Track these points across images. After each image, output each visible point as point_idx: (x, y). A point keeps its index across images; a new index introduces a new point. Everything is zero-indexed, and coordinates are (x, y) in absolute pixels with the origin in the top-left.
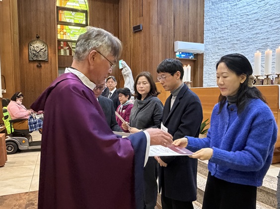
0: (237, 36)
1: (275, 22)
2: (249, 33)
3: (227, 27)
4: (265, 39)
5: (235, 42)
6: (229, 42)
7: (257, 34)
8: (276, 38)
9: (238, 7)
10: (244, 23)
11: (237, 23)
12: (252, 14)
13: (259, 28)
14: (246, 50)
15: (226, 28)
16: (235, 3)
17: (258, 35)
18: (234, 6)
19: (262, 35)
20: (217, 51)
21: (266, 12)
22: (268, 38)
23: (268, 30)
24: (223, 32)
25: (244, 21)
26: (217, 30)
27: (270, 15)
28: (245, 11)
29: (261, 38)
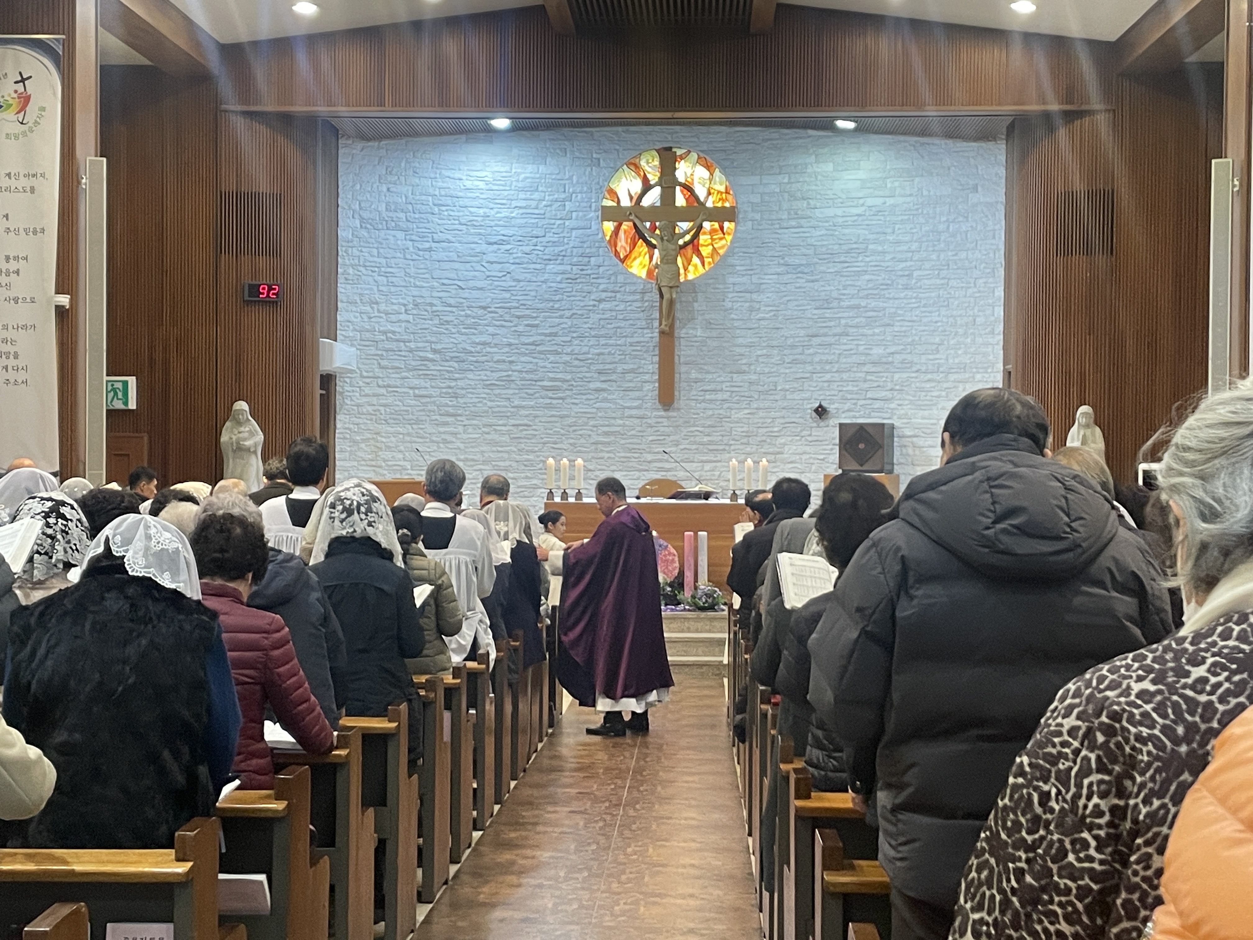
0: (434, 339)
1: (527, 325)
2: (463, 338)
3: (405, 305)
4: (504, 361)
5: (430, 356)
6: (411, 351)
7: (484, 344)
8: (531, 366)
9: (435, 257)
10: (450, 306)
11: (435, 302)
12: (473, 289)
13: (491, 330)
14: (460, 383)
15: (403, 310)
16: (427, 245)
17: (488, 349)
18: (424, 250)
19: (495, 350)
20: (378, 372)
21: (507, 295)
22: (511, 362)
23: (512, 341)
24: (394, 318)
25: (452, 301)
26: (375, 306)
27: (515, 304)
28: (453, 275)
29: (495, 359)
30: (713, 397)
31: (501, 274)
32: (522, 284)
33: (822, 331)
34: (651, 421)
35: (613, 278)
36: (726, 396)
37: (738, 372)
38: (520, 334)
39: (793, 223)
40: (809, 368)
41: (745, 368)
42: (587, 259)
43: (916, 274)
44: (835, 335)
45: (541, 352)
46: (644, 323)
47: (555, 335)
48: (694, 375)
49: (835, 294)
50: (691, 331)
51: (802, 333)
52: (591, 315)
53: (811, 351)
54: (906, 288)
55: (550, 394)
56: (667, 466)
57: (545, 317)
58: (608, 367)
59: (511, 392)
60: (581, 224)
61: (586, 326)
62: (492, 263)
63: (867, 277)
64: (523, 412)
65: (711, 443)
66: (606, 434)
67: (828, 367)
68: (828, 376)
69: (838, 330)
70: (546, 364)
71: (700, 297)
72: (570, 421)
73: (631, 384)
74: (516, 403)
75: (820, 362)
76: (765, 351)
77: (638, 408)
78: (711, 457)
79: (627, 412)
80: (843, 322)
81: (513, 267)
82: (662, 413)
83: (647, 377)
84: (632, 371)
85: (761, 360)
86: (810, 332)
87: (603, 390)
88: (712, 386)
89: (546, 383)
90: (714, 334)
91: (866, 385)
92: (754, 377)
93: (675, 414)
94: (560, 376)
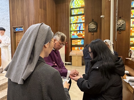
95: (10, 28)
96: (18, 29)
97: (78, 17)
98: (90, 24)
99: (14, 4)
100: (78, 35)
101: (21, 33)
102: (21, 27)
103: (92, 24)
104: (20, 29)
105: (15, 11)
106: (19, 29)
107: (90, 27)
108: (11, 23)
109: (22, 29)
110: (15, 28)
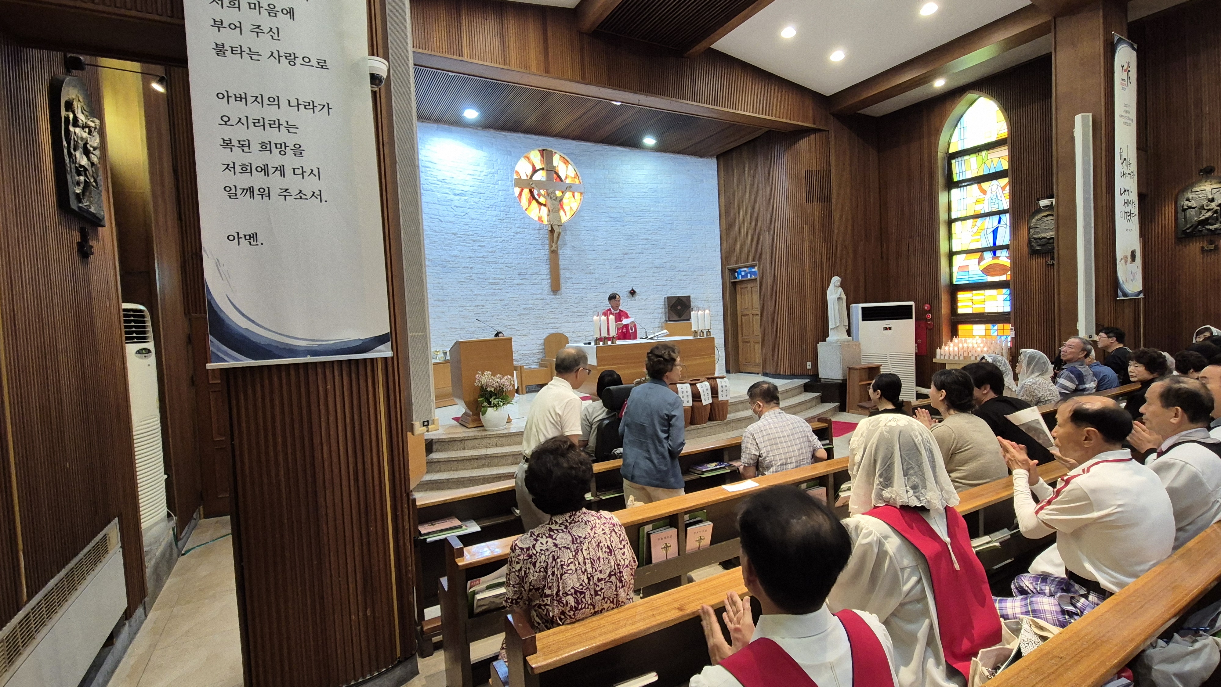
1: (479, 246)
2: (445, 252)
4: (468, 267)
7: (456, 256)
8: (482, 270)
12: (447, 222)
13: (459, 248)
14: (444, 280)
17: (459, 260)
19: (462, 260)
21: (467, 227)
22: (471, 268)
23: (471, 255)
25: (437, 229)
27: (471, 233)
28: (436, 213)
29: (463, 266)
30: (578, 287)
31: (463, 214)
32: (475, 221)
33: (630, 251)
34: (548, 301)
35: (523, 220)
36: (584, 287)
37: (590, 274)
38: (475, 251)
39: (612, 195)
40: (625, 271)
41: (592, 271)
42: (508, 209)
43: (675, 223)
44: (636, 253)
45: (487, 262)
46: (540, 247)
47: (494, 252)
48: (567, 276)
49: (635, 232)
50: (565, 251)
51: (620, 252)
52: (512, 241)
53: (625, 262)
54: (671, 229)
55: (494, 287)
56: (557, 325)
57: (488, 241)
58: (523, 271)
59: (472, 286)
60: (505, 188)
61: (510, 247)
62: (457, 207)
63: (651, 224)
64: (479, 298)
65: (579, 311)
66: (525, 309)
67: (634, 270)
68: (634, 275)
69: (638, 251)
70: (491, 269)
71: (568, 233)
72: (505, 302)
73: (536, 281)
74: (476, 293)
75: (630, 268)
76: (602, 262)
77: (540, 294)
78: (578, 319)
79: (535, 297)
80: (640, 247)
81: (469, 210)
82: (553, 297)
83: (544, 277)
84: (536, 273)
85: (600, 266)
86: (624, 252)
87: (522, 284)
88: (577, 281)
89: (490, 281)
90: (577, 253)
91: (654, 279)
92: (597, 276)
93: (559, 297)
94: (498, 276)
95: (720, 272)
96: (743, 273)
97: (985, 185)
98: (1034, 220)
99: (731, 196)
100: (987, 271)
101: (753, 285)
102: (753, 266)
103: (1046, 219)
104: (750, 273)
105: (735, 221)
106: (745, 271)
107: (1038, 233)
108: (724, 256)
109: (753, 270)
110: (733, 271)
